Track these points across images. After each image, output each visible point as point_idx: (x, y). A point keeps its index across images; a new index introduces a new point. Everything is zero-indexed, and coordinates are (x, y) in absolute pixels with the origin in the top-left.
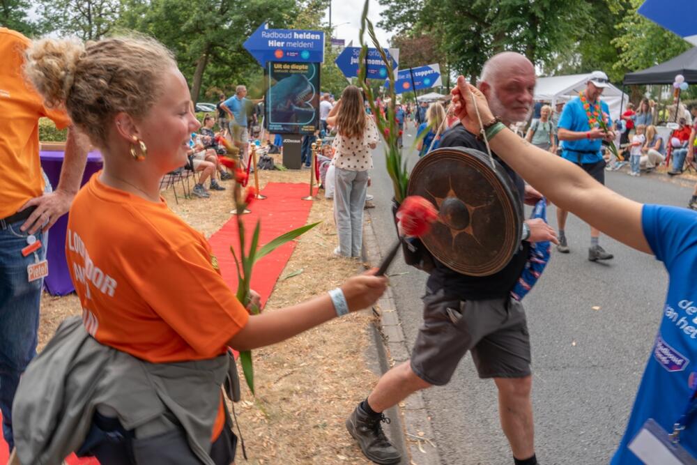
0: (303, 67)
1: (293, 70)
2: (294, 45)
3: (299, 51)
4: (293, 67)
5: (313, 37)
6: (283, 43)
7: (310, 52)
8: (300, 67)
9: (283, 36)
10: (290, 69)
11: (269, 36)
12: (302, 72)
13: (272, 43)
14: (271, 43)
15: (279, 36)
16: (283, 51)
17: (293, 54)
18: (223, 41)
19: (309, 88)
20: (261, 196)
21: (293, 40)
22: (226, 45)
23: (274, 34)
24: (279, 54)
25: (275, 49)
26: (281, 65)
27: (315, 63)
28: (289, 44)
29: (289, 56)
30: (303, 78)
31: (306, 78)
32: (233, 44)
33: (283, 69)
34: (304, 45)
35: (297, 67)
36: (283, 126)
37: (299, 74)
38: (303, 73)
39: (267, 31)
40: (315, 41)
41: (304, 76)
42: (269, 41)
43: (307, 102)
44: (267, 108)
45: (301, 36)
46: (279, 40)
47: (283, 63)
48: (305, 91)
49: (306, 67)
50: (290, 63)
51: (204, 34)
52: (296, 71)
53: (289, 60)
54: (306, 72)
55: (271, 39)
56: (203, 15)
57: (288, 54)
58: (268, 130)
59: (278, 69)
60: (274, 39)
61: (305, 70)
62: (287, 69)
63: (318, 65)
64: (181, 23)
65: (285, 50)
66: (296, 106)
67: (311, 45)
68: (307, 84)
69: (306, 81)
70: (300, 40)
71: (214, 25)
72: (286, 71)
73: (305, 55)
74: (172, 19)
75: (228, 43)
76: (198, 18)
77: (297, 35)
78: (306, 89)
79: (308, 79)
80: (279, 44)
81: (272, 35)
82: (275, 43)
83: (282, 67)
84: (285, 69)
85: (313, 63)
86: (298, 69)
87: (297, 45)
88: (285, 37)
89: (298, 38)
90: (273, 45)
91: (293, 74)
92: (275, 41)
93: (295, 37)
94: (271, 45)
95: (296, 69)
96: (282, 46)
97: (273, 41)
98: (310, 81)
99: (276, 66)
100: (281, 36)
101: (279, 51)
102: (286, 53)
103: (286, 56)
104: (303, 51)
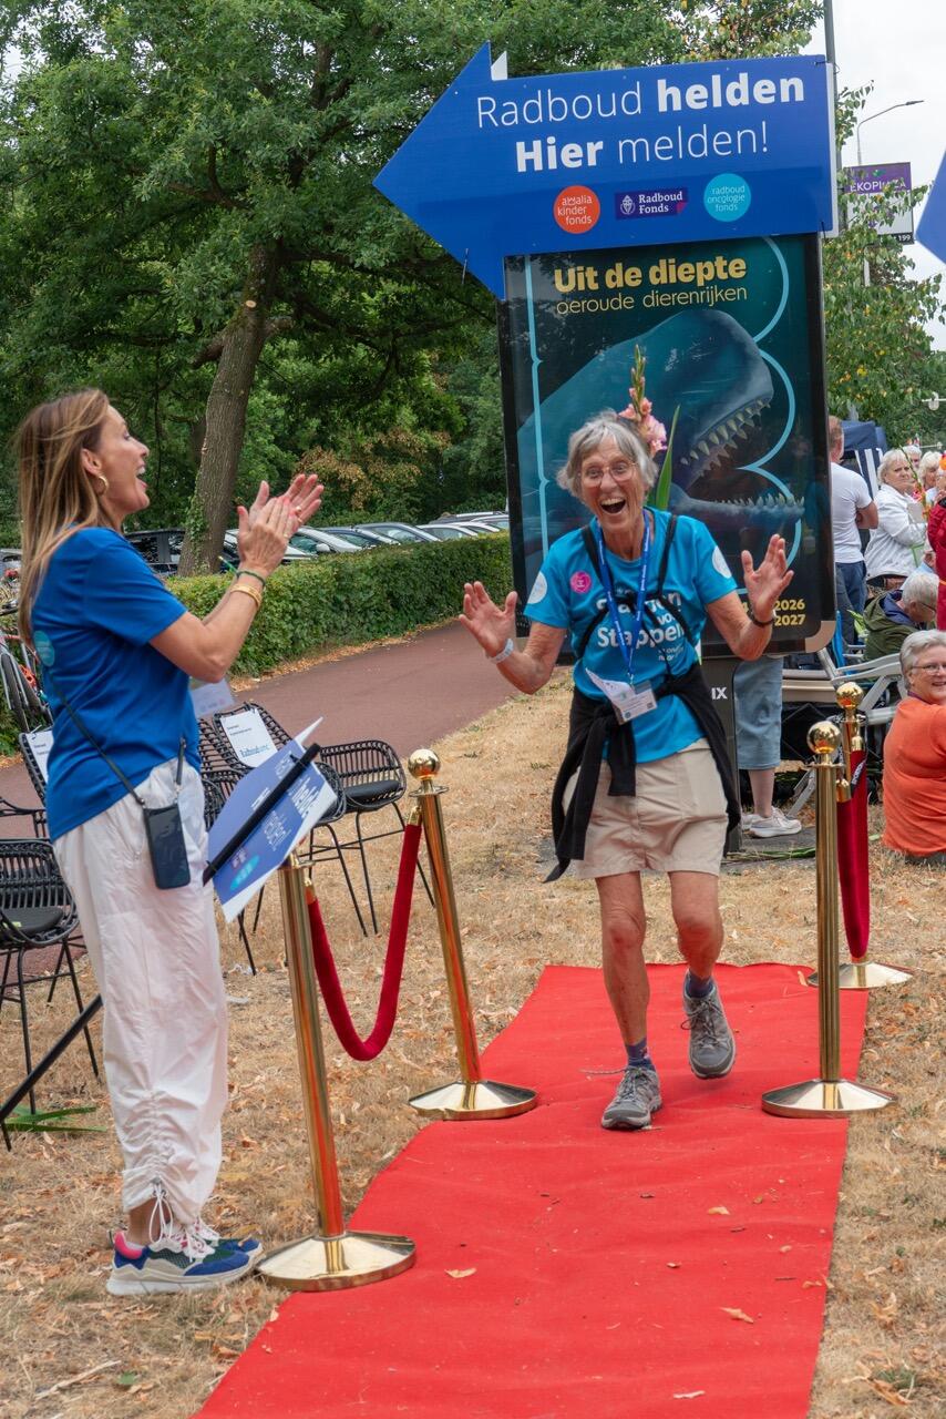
0: (718, 267)
1: (662, 289)
2: (659, 149)
3: (689, 181)
4: (662, 272)
5: (764, 91)
6: (594, 148)
7: (750, 177)
8: (703, 272)
9: (594, 105)
10: (646, 285)
11: (514, 114)
12: (716, 295)
13: (536, 155)
14: (527, 156)
15: (570, 108)
16: (595, 189)
17: (655, 204)
18: (329, 228)
19: (760, 384)
20: (497, 1087)
21: (654, 123)
22: (344, 244)
23: (546, 103)
24: (576, 212)
25: (555, 183)
26: (591, 273)
27: (779, 240)
29: (636, 214)
30: (723, 332)
31: (740, 331)
32: (376, 236)
33: (604, 293)
34: (718, 143)
35: (684, 273)
37: (696, 309)
38: (720, 305)
39: (499, 90)
40: (777, 111)
41: (728, 318)
42: (520, 146)
43: (754, 467)
45: (695, 96)
46: (570, 132)
47: (601, 259)
48: (743, 400)
49: (737, 270)
50: (642, 256)
51: (241, 206)
52: (678, 297)
53: (632, 240)
54: (739, 293)
55: (528, 134)
56: (231, 120)
57: (627, 202)
59: (575, 295)
60: (541, 132)
61: (731, 282)
62: (626, 290)
63: (804, 246)
64: (140, 168)
65: (607, 184)
66: (693, 489)
67: (757, 138)
68: (744, 360)
69: (740, 347)
70: (689, 119)
71: (281, 156)
72: (625, 303)
73: (727, 199)
74: (101, 160)
75: (350, 236)
76: (208, 134)
77: (675, 92)
78: (742, 391)
79: (753, 334)
80: (571, 155)
81: (533, 111)
82: (552, 151)
83: (600, 279)
84: (616, 290)
85: (775, 239)
86: (692, 286)
87: (675, 151)
88: (607, 109)
89: (677, 106)
90: (538, 166)
91: (661, 313)
92: (551, 140)
93: (663, 107)
94: (530, 163)
95: (678, 287)
96: (592, 161)
97: (537, 144)
98: (761, 344)
99: (565, 282)
100: (582, 107)
101: (578, 195)
102: (619, 198)
103: (620, 215)
104: (709, 177)
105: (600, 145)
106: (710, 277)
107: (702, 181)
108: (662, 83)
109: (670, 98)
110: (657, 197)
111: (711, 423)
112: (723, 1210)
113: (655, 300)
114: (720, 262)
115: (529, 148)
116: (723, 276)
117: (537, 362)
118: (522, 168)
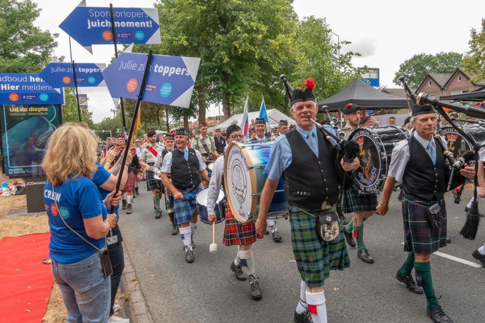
0: (42, 109)
1: (31, 112)
2: (31, 88)
3: (37, 94)
4: (31, 109)
6: (17, 87)
7: (48, 94)
8: (39, 110)
9: (17, 79)
10: (28, 112)
12: (42, 114)
13: (6, 87)
15: (12, 79)
16: (18, 94)
17: (30, 97)
19: (51, 130)
21: (29, 83)
23: (7, 78)
24: (14, 98)
25: (11, 92)
27: (55, 105)
28: (24, 87)
29: (26, 99)
30: (44, 120)
31: (47, 120)
33: (20, 112)
34: (42, 88)
35: (36, 109)
36: (24, 169)
37: (38, 116)
38: (43, 115)
41: (44, 118)
42: (2, 85)
44: (4, 152)
45: (37, 79)
46: (11, 84)
47: (19, 106)
48: (48, 132)
49: (46, 109)
50: (28, 106)
52: (35, 114)
53: (26, 103)
54: (47, 113)
55: (4, 83)
57: (24, 97)
58: (8, 175)
59: (14, 112)
60: (7, 83)
61: (45, 112)
62: (24, 112)
63: (59, 106)
65: (20, 93)
66: (39, 147)
69: (47, 123)
70: (36, 83)
72: (24, 114)
73: (44, 97)
77: (34, 79)
78: (47, 130)
79: (49, 120)
80: (13, 88)
81: (4, 79)
82: (9, 87)
83: (19, 110)
84: (22, 112)
85: (53, 105)
86: (37, 112)
87: (33, 89)
88: (20, 80)
89: (34, 81)
90: (6, 89)
91: (31, 116)
92: (8, 85)
93: (31, 81)
94: (4, 88)
95: (35, 112)
96: (17, 89)
97: (5, 85)
98: (51, 123)
99: (12, 110)
100: (15, 79)
101: (13, 94)
102: (23, 96)
103: (23, 99)
104: (41, 93)
105: (18, 86)
106: (41, 110)
107: (39, 94)
108: (31, 77)
109: (32, 80)
110: (30, 96)
111: (42, 136)
112: (30, 287)
113: (30, 114)
114: (43, 108)
115: (4, 86)
116: (43, 110)
117: (6, 124)
118: (2, 89)
